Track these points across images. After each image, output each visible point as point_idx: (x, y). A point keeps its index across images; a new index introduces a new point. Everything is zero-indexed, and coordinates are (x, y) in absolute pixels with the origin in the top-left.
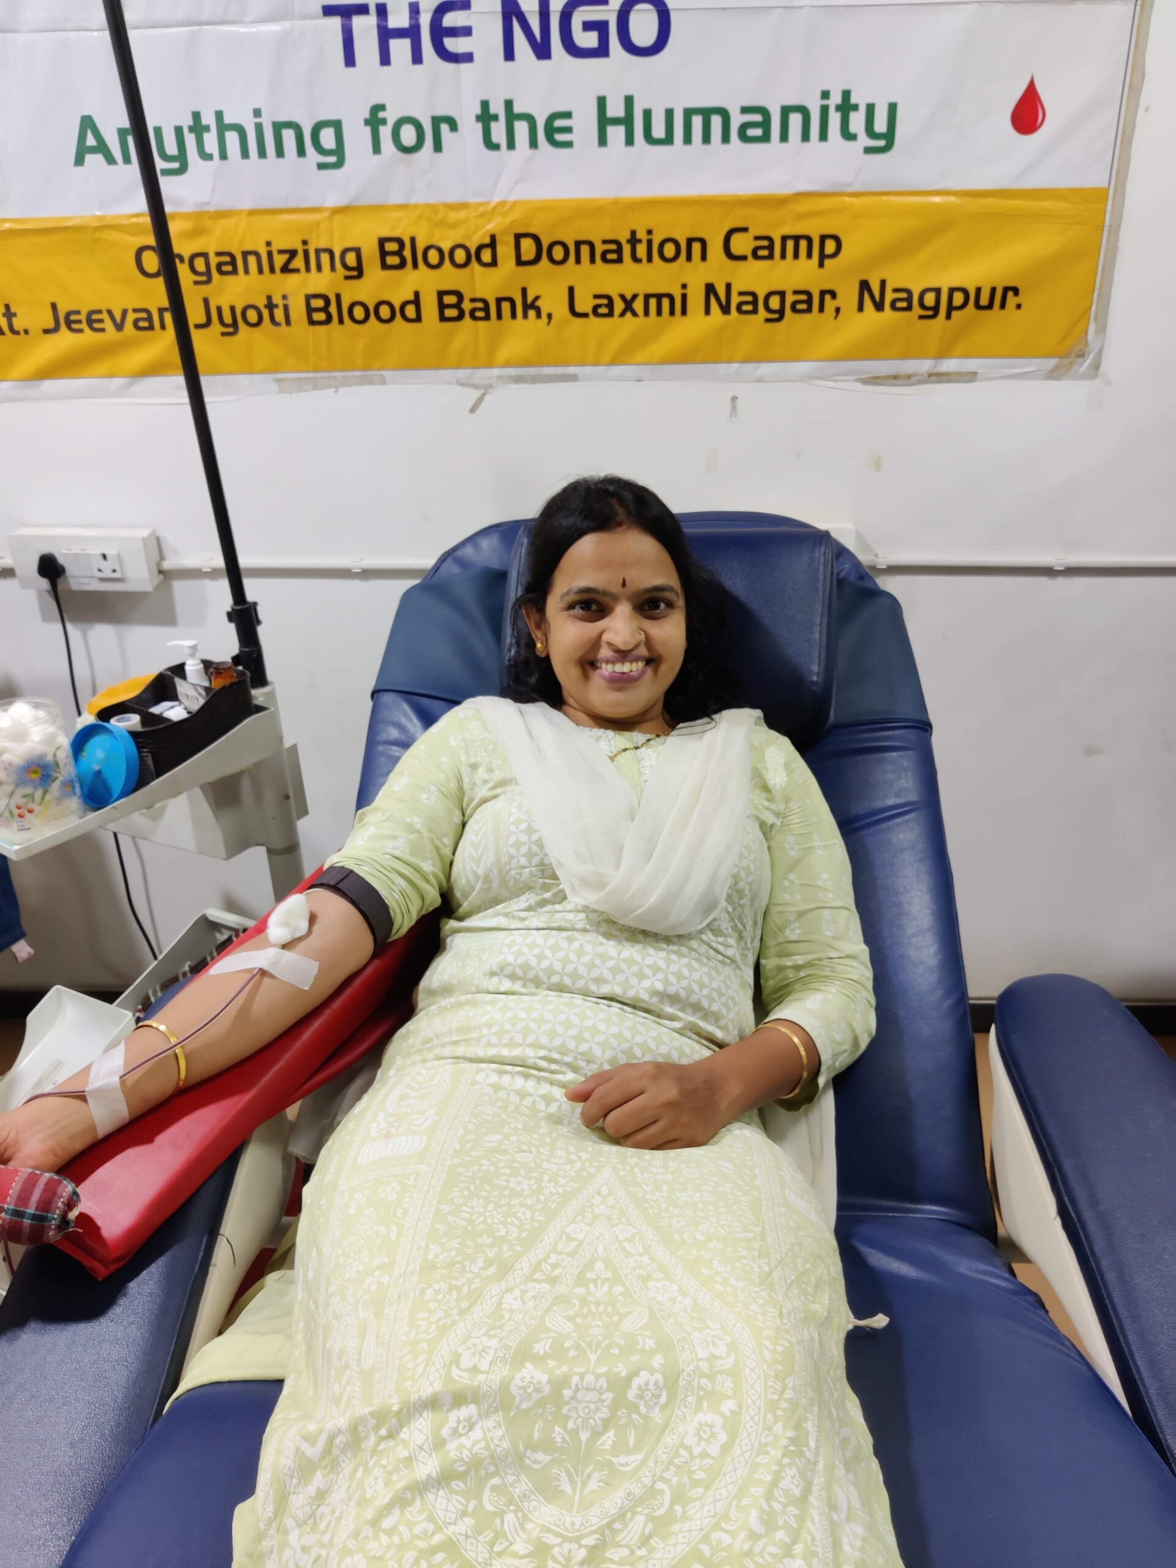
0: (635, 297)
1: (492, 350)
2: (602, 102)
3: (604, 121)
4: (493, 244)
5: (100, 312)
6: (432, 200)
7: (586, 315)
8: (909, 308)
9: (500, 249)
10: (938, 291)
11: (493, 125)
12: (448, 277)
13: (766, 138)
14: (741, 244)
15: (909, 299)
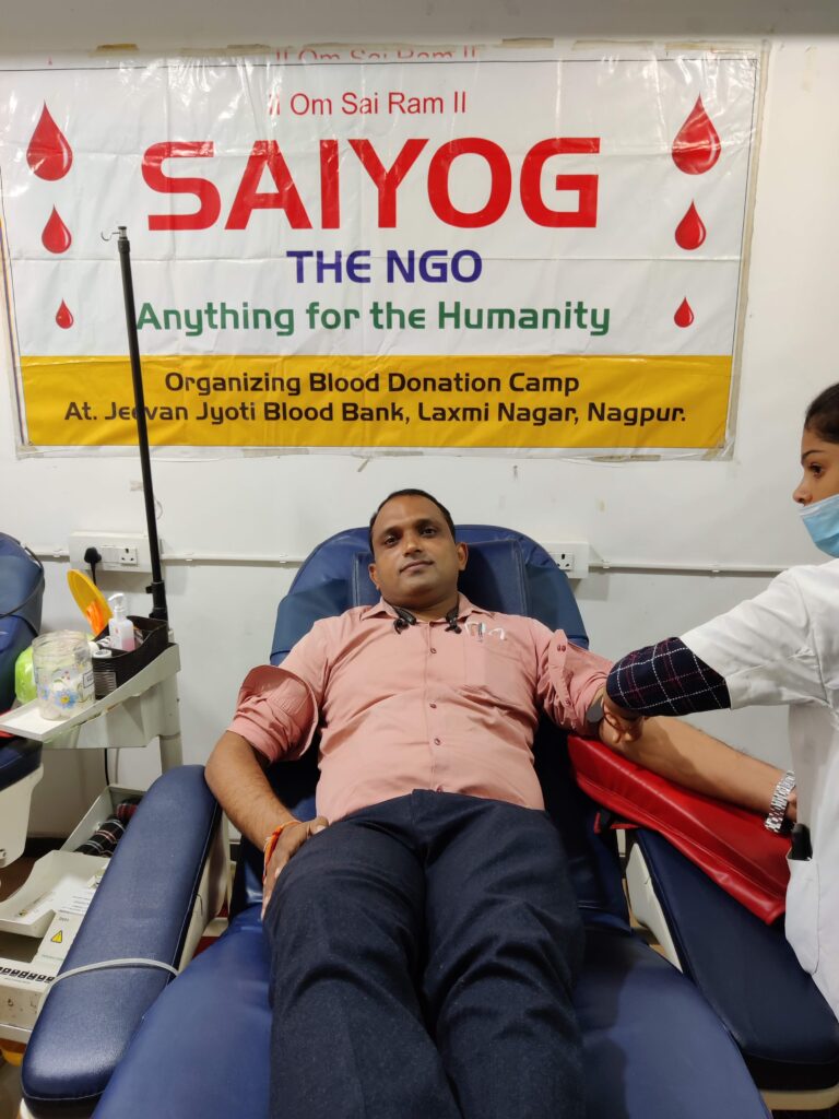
1: (373, 437)
2: (442, 305)
3: (443, 315)
4: (376, 379)
6: (342, 354)
7: (429, 419)
8: (619, 419)
9: (380, 382)
10: (635, 410)
11: (380, 315)
12: (350, 396)
13: (535, 326)
14: (520, 382)
15: (619, 414)
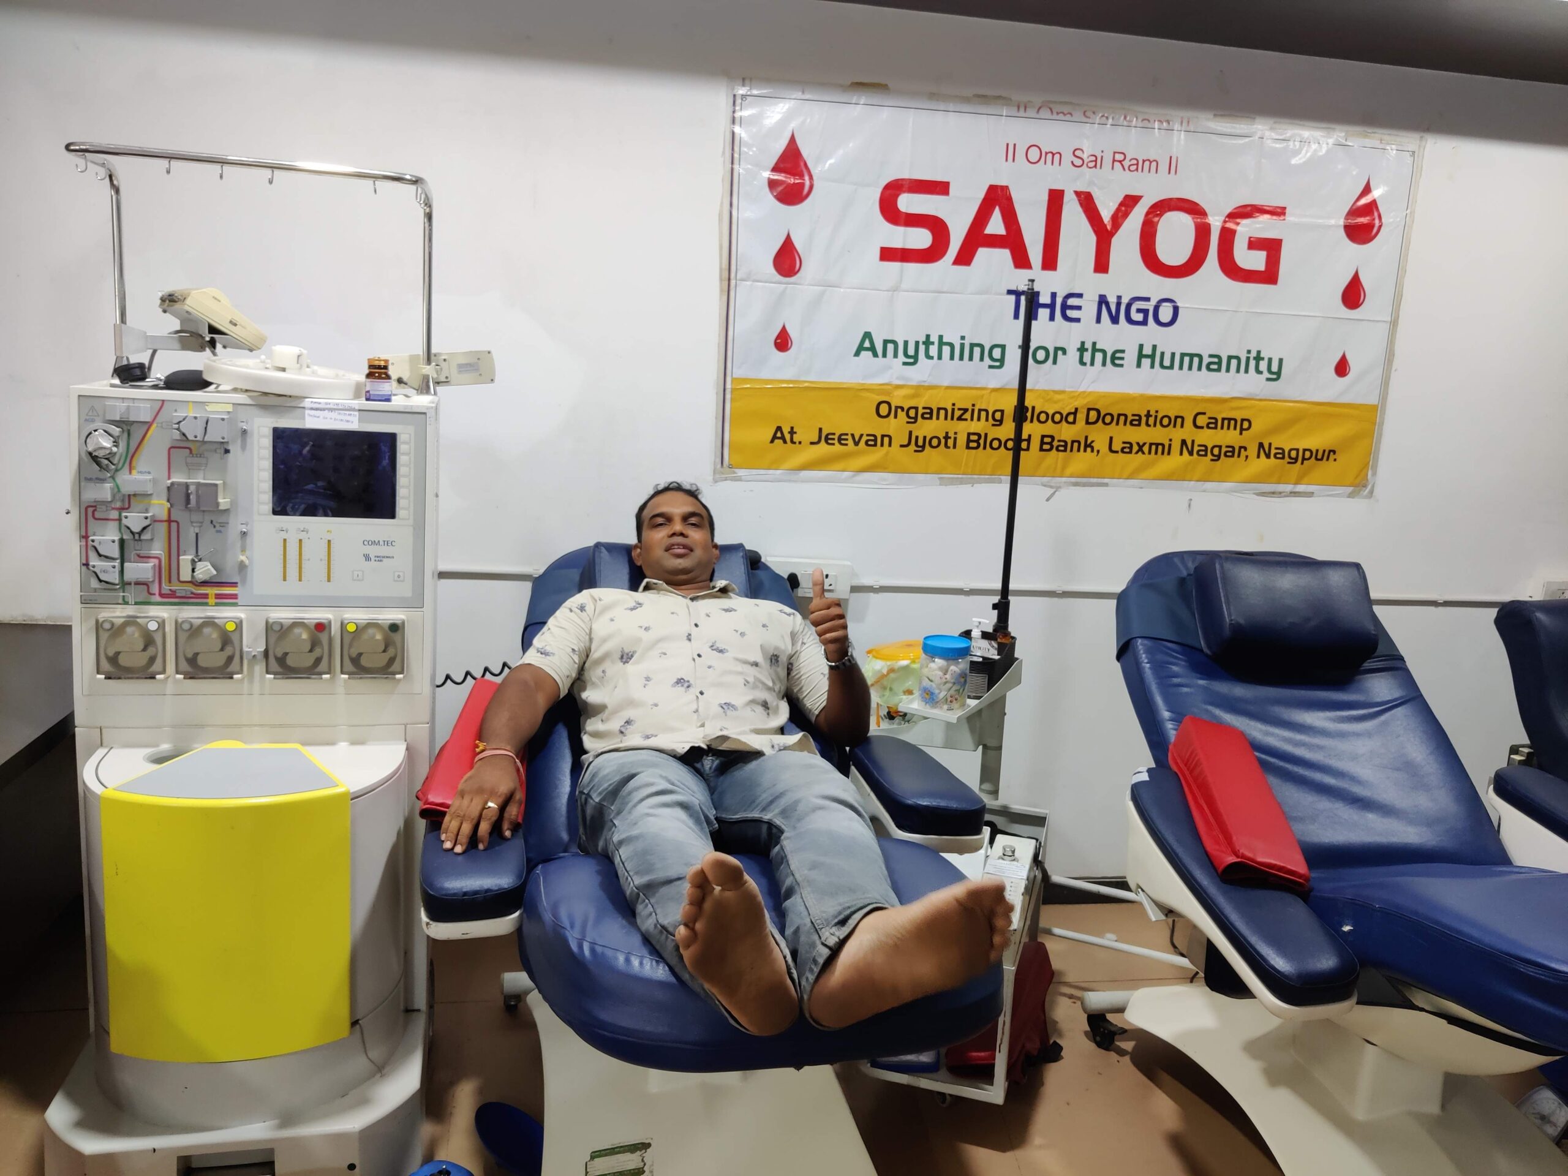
0: (1145, 444)
1: (1064, 468)
2: (1141, 346)
3: (1141, 356)
4: (1075, 413)
5: (847, 434)
6: (1046, 389)
7: (1117, 452)
8: (1283, 458)
9: (1078, 415)
10: (1297, 450)
11: (1085, 353)
12: (1049, 428)
13: (1219, 370)
14: (1202, 421)
15: (1283, 453)
